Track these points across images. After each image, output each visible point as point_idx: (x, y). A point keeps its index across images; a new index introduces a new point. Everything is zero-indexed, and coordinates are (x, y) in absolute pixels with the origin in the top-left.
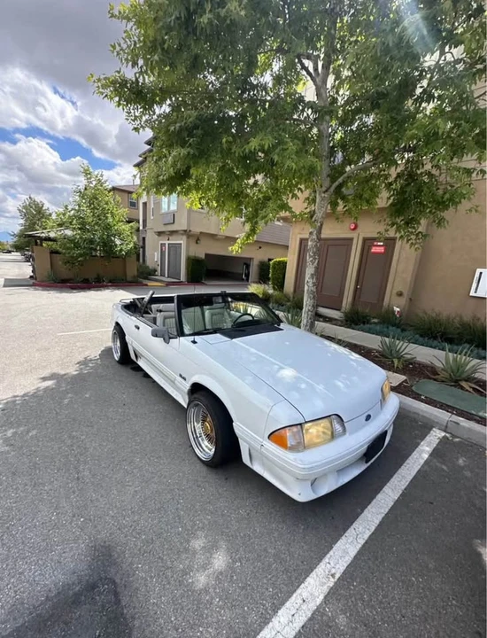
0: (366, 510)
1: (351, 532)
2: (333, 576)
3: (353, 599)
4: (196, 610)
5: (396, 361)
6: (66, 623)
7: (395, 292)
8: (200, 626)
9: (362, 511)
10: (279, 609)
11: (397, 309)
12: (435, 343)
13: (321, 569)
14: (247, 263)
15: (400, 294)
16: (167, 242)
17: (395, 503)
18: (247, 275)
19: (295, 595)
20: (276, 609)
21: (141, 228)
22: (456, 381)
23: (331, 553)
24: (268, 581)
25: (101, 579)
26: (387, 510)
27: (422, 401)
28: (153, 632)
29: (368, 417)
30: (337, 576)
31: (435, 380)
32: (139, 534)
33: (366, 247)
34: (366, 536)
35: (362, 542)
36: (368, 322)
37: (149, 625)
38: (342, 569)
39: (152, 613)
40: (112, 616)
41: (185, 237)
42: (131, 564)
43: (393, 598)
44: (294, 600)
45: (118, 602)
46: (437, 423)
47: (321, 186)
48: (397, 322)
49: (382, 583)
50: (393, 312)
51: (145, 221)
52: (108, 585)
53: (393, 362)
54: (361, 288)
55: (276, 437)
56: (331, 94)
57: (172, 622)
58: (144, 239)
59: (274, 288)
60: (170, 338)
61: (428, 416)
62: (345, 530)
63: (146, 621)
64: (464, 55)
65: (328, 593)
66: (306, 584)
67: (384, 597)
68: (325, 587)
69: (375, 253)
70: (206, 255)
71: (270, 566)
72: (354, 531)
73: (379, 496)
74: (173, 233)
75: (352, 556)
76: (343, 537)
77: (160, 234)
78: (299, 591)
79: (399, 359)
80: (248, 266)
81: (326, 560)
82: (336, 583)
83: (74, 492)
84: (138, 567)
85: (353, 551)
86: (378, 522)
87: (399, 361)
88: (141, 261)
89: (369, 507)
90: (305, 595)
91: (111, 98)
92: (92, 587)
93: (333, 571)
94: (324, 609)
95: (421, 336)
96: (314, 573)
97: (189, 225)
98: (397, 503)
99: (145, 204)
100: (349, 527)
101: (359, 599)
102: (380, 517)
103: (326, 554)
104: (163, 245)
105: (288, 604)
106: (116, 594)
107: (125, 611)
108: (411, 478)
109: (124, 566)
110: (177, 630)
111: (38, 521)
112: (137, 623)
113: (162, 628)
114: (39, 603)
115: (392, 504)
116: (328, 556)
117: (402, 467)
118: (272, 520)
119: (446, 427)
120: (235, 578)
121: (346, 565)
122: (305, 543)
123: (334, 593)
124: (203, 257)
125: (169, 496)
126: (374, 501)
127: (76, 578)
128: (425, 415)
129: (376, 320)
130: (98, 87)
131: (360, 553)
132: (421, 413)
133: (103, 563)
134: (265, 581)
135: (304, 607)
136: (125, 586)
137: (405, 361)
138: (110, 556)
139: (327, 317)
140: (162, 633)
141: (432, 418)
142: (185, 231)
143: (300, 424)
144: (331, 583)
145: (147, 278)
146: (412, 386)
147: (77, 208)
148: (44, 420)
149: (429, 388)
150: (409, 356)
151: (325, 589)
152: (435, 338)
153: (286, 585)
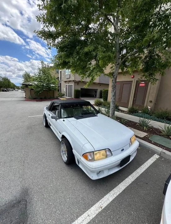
0: (120, 184)
1: (112, 192)
2: (101, 207)
3: (107, 217)
4: (50, 214)
5: (145, 128)
6: (9, 213)
7: (149, 101)
8: (50, 220)
9: (118, 185)
10: (79, 217)
11: (149, 107)
12: (163, 121)
13: (97, 205)
14: (96, 91)
15: (151, 102)
16: (68, 85)
17: (132, 183)
18: (96, 95)
19: (86, 213)
20: (77, 217)
21: (60, 80)
22: (169, 136)
23: (103, 199)
24: (77, 207)
25: (23, 200)
26: (128, 185)
27: (152, 143)
28: (34, 220)
29: (123, 150)
30: (103, 208)
31: (160, 135)
32: (38, 185)
33: (138, 84)
34: (118, 194)
35: (115, 196)
36: (138, 112)
37: (34, 217)
38: (105, 205)
39: (36, 213)
40: (23, 212)
41: (74, 83)
42: (33, 195)
43: (122, 219)
44: (85, 215)
45: (26, 208)
46: (157, 152)
47: (116, 63)
48: (149, 112)
49: (120, 213)
50: (148, 108)
51: (61, 78)
52: (24, 201)
53: (144, 128)
54: (136, 100)
55: (85, 156)
56: (121, 28)
57: (41, 217)
58: (61, 84)
59: (104, 100)
60: (57, 119)
61: (153, 149)
62: (110, 191)
63: (33, 216)
64: (170, 7)
65: (98, 214)
66: (91, 209)
67: (119, 218)
68: (97, 211)
69: (141, 86)
70: (81, 89)
71: (79, 201)
72: (113, 192)
73: (126, 179)
74: (70, 81)
75: (110, 201)
76: (109, 194)
77: (66, 82)
78: (87, 212)
79: (146, 127)
80: (96, 92)
81: (100, 201)
82: (102, 210)
83: (21, 170)
84: (35, 197)
85: (111, 199)
86: (123, 189)
87: (146, 128)
88: (60, 91)
89: (121, 183)
90: (89, 213)
91: (42, 38)
92: (19, 202)
93: (102, 206)
94: (95, 220)
95: (158, 118)
96: (94, 206)
97: (75, 78)
98: (133, 183)
99: (61, 72)
100: (112, 190)
101: (109, 217)
102: (125, 187)
103: (100, 199)
104: (66, 86)
105: (82, 216)
106: (26, 205)
107: (28, 211)
108: (141, 173)
109: (31, 196)
110: (42, 220)
111: (8, 178)
112: (30, 216)
113: (38, 219)
114: (3, 205)
115: (131, 182)
116: (101, 200)
117: (139, 169)
118: (84, 185)
119: (160, 154)
120: (66, 204)
121: (107, 204)
122: (94, 194)
123: (100, 214)
124: (80, 89)
125: (51, 173)
126: (124, 181)
127: (15, 198)
128: (152, 149)
129: (140, 112)
130: (37, 34)
131: (113, 200)
132: (151, 148)
133: (24, 194)
134: (76, 207)
135: (88, 218)
136: (30, 202)
137: (149, 127)
138: (27, 192)
139: (122, 110)
140: (37, 220)
141: (155, 150)
142: (74, 81)
143: (93, 152)
144: (100, 210)
145: (61, 97)
146: (149, 137)
147: (39, 74)
148: (18, 145)
149: (156, 138)
150: (151, 126)
151: (97, 212)
152: (163, 119)
153: (83, 209)
